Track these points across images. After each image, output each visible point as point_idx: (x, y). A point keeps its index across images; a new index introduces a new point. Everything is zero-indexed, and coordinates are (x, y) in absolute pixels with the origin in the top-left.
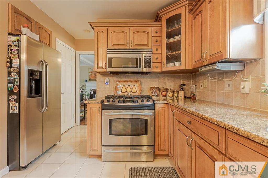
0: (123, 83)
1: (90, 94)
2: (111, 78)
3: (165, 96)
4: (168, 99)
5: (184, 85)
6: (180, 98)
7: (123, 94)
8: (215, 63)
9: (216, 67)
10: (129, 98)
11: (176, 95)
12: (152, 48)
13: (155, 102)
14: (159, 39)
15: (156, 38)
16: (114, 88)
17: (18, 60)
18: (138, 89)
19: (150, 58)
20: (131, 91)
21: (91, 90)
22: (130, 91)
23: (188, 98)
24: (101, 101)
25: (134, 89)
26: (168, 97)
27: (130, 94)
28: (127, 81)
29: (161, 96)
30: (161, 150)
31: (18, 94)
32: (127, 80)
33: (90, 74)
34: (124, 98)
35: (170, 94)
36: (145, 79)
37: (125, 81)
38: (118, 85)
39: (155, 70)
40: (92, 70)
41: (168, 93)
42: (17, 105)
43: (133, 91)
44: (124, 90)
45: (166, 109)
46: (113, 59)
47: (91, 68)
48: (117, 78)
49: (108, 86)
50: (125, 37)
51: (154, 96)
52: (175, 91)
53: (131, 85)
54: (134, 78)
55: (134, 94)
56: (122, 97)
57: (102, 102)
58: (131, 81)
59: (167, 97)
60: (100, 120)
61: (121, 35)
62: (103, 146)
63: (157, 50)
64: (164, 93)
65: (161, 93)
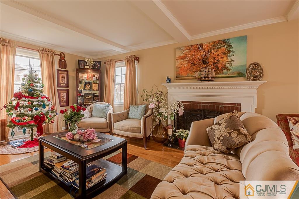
1: (177, 114)
21: (179, 104)
33: (179, 62)
40: (183, 51)
47: (180, 49)
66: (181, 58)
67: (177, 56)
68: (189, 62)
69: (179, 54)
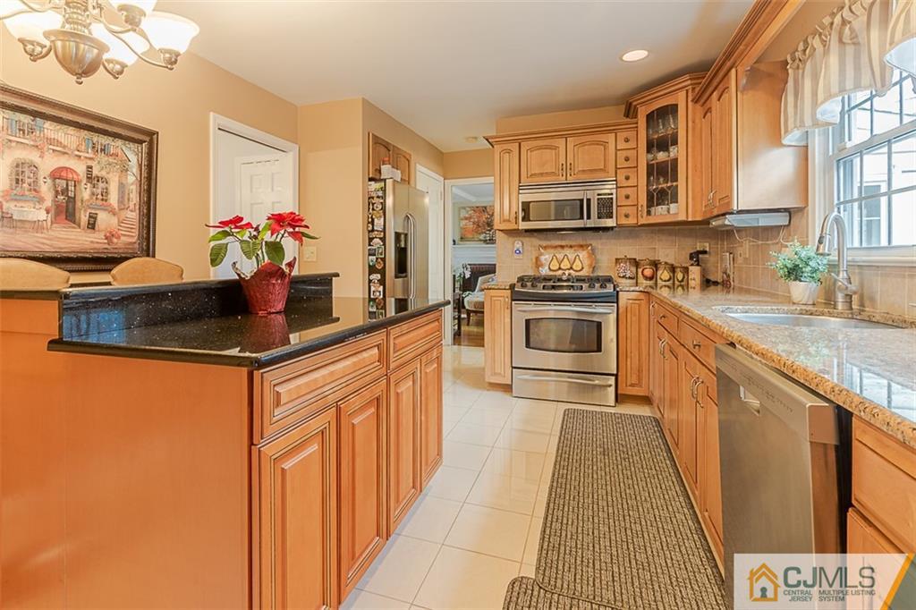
0: (552, 251)
1: (464, 277)
2: (527, 240)
3: (651, 279)
4: (659, 286)
5: (704, 252)
6: (692, 283)
7: (552, 273)
8: (724, 215)
9: (727, 222)
10: (565, 281)
11: (680, 276)
12: (616, 177)
13: (618, 289)
14: (631, 154)
15: (625, 154)
16: (534, 260)
17: (382, 219)
18: (586, 262)
19: (612, 199)
20: (571, 268)
21: (465, 267)
22: (569, 267)
23: (716, 283)
24: (510, 286)
25: (578, 262)
26: (659, 281)
27: (567, 272)
28: (562, 247)
29: (641, 279)
30: (632, 385)
31: (383, 272)
32: (563, 243)
33: (464, 222)
34: (553, 281)
35: (664, 274)
36: (604, 241)
37: (556, 247)
38: (542, 254)
39: (624, 221)
40: (467, 212)
41: (659, 273)
42: (381, 288)
43: (574, 267)
44: (555, 265)
45: (643, 303)
46: (531, 204)
47: (464, 208)
48: (540, 239)
49: (521, 256)
50: (557, 155)
51: (623, 277)
52: (677, 267)
53: (571, 254)
54: (578, 239)
55: (578, 274)
56: (550, 280)
57: (512, 287)
58: (571, 247)
59: (656, 281)
60: (508, 320)
61: (548, 154)
62: (515, 368)
63: (627, 178)
64: (648, 272)
65: (640, 270)
66: (466, 219)
67: (461, 216)
68: (474, 223)
69: (464, 214)
